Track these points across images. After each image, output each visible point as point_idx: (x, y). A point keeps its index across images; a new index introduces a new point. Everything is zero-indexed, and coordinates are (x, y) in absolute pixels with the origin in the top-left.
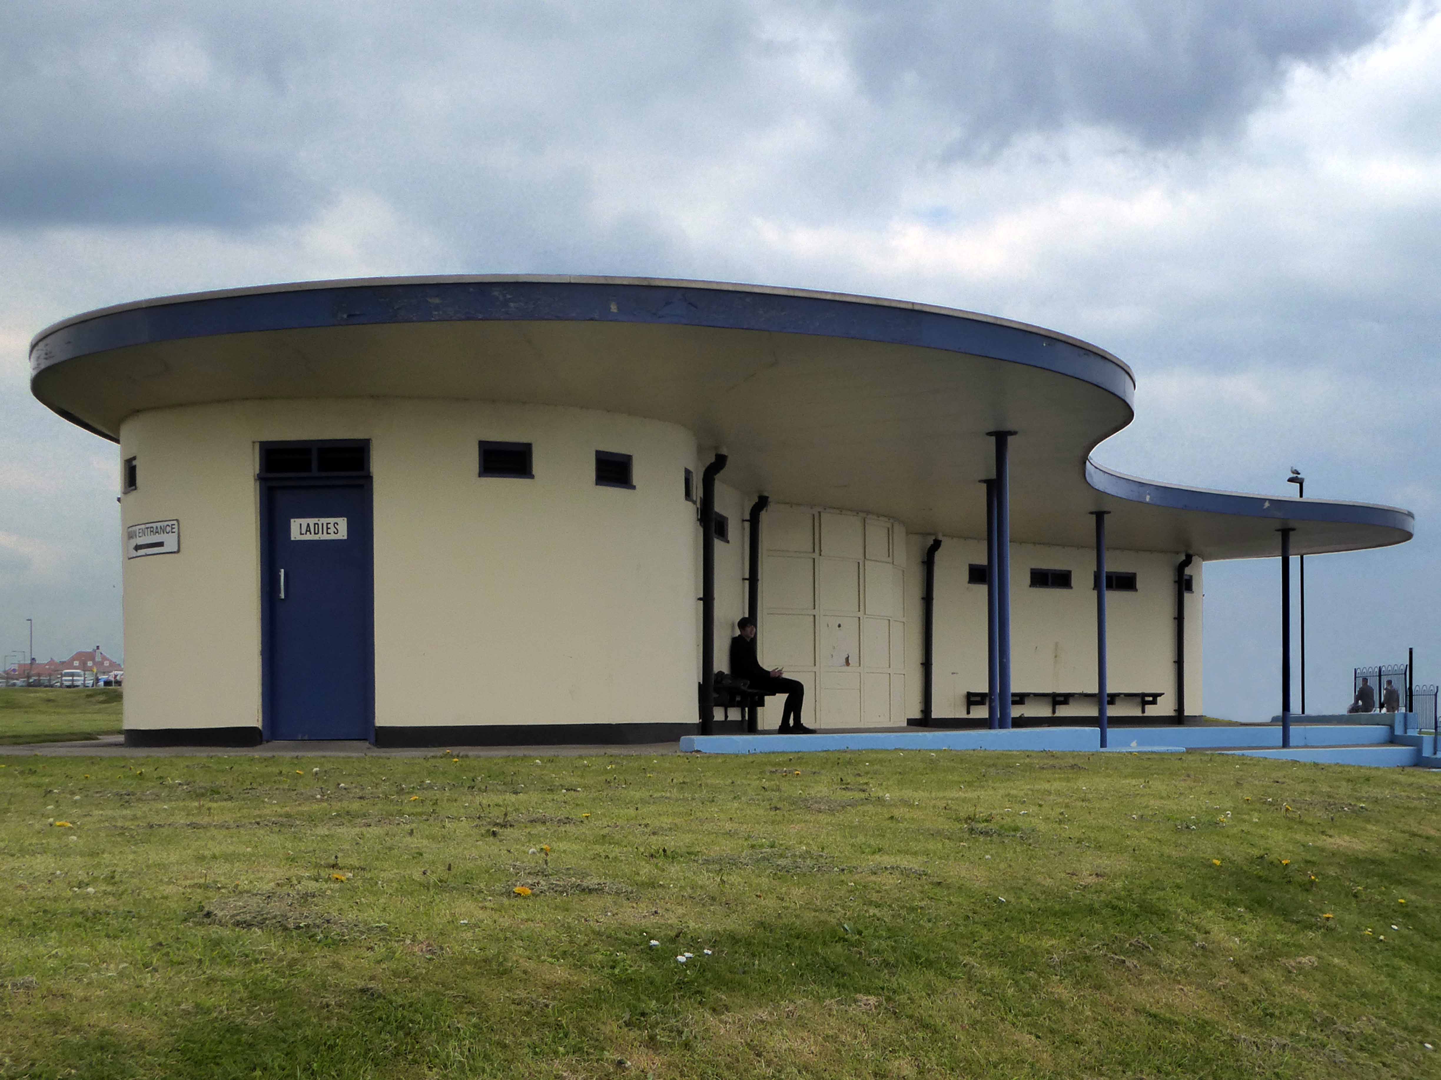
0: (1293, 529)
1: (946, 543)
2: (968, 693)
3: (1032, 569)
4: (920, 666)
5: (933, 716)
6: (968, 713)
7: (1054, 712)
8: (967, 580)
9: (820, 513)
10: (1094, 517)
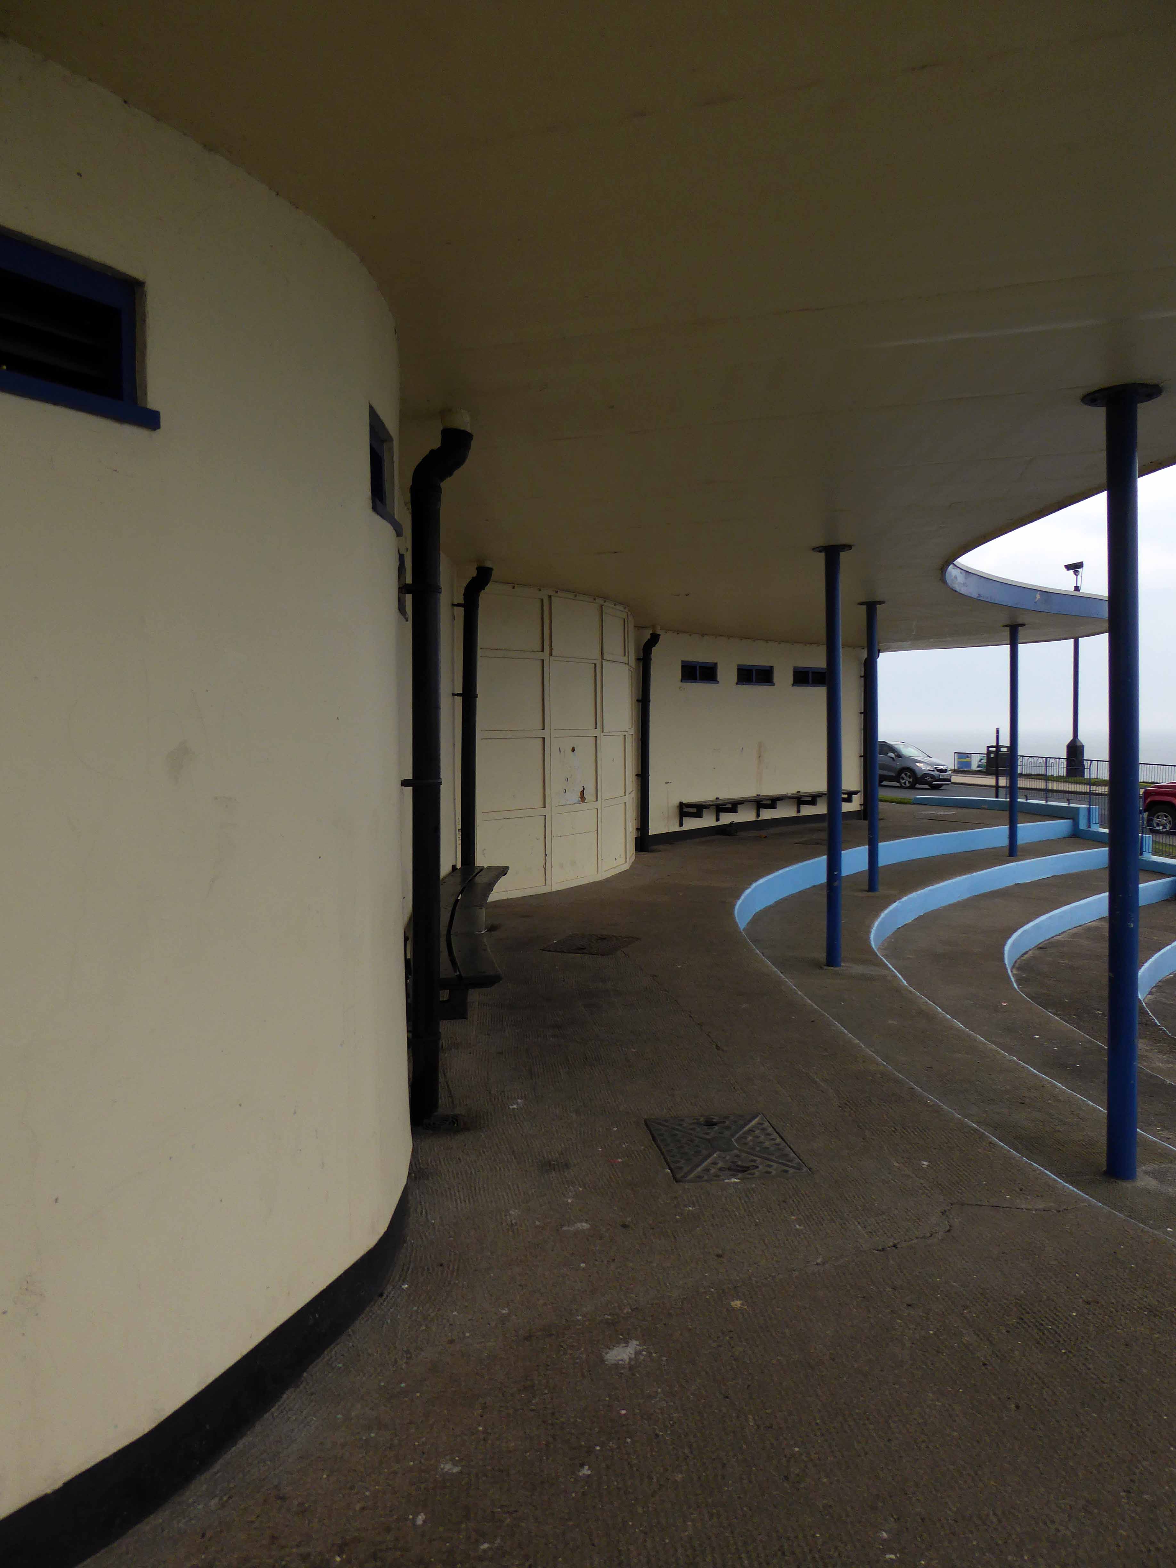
0: (1023, 625)
1: (665, 638)
2: (681, 803)
3: (738, 665)
4: (634, 776)
5: (650, 834)
6: (681, 825)
7: (758, 815)
8: (680, 677)
9: (550, 597)
10: (864, 608)
